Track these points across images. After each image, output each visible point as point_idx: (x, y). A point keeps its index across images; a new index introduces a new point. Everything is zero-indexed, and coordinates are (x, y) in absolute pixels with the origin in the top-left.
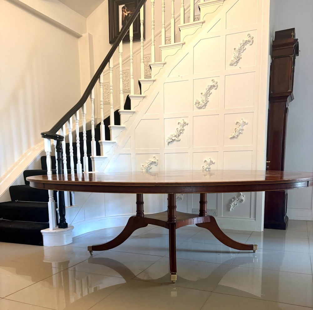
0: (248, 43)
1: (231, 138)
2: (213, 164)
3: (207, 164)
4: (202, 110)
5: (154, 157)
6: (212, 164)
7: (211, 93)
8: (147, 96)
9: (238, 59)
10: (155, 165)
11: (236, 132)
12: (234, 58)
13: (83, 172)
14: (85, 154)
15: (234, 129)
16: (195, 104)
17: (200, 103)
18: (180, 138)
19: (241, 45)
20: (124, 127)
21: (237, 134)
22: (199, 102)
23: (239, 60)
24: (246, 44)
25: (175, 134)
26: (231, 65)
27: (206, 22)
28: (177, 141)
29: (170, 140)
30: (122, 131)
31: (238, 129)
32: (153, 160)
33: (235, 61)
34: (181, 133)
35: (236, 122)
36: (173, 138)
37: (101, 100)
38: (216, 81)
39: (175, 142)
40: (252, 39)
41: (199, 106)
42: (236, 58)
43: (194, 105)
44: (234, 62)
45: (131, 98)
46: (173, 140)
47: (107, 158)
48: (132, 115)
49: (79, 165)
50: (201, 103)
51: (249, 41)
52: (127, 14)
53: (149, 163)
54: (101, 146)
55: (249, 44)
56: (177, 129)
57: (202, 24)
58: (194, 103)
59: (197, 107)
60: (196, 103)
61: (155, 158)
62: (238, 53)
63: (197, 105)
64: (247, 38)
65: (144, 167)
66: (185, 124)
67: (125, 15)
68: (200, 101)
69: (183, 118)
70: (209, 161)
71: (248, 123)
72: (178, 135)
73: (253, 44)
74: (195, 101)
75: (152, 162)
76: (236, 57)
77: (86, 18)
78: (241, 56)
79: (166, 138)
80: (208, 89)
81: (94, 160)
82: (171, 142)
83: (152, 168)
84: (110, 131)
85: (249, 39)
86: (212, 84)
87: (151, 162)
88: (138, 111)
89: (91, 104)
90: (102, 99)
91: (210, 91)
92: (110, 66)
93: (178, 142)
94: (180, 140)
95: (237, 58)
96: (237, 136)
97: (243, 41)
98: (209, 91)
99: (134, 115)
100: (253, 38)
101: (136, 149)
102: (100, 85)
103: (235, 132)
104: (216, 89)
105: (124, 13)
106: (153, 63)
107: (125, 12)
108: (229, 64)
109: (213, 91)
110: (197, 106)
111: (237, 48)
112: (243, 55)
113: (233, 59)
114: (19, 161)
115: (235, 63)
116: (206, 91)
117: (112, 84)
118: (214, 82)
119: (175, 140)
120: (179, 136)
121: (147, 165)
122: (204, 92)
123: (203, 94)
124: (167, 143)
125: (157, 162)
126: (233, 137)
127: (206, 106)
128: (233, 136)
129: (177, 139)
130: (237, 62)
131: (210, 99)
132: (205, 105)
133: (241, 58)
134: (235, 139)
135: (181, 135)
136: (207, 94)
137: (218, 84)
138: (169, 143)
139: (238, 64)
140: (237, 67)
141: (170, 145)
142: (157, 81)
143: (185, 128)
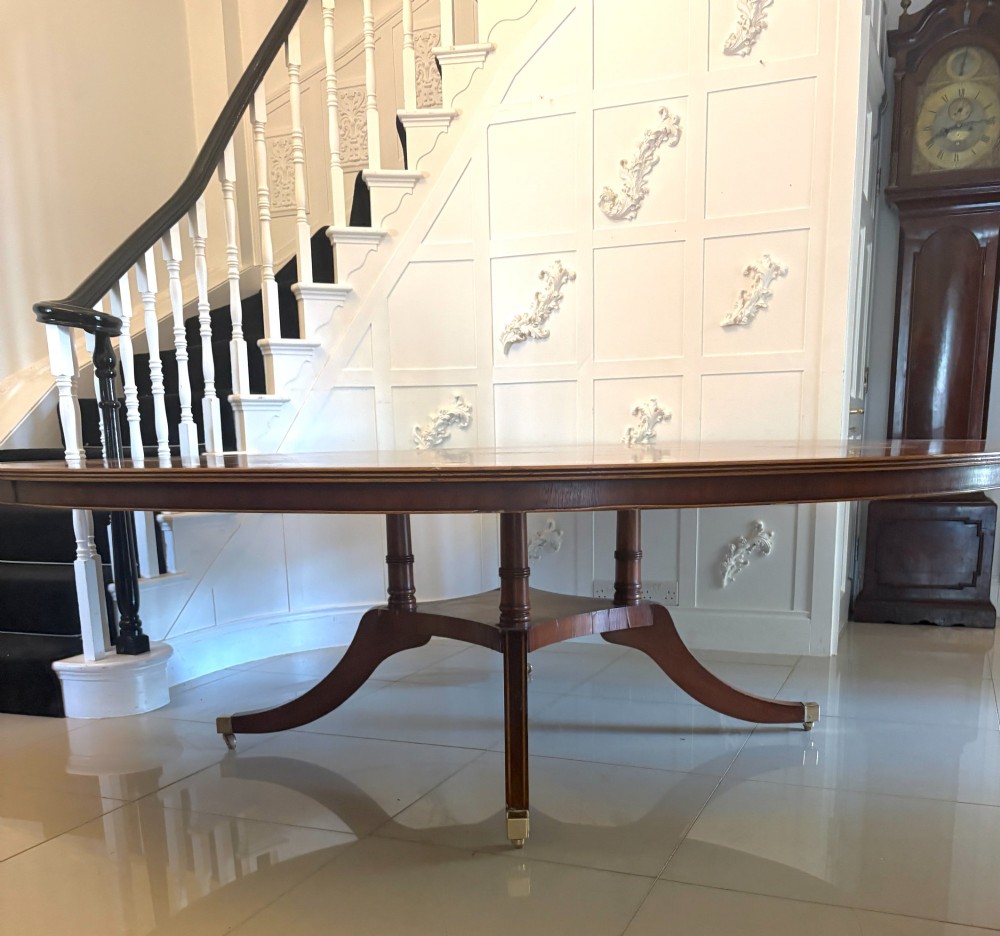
1: (728, 327)
2: (663, 422)
3: (644, 422)
4: (625, 225)
5: (458, 398)
6: (661, 420)
7: (655, 159)
8: (429, 175)
9: (753, 30)
10: (463, 428)
11: (744, 303)
12: (740, 27)
13: (205, 451)
14: (210, 387)
15: (739, 294)
16: (600, 204)
17: (617, 200)
18: (548, 326)
20: (348, 291)
21: (747, 312)
22: (615, 197)
23: (757, 33)
25: (531, 314)
26: (729, 52)
28: (538, 338)
29: (513, 337)
30: (341, 303)
31: (753, 292)
32: (454, 409)
33: (744, 36)
34: (551, 309)
35: (746, 268)
36: (525, 329)
37: (260, 187)
38: (674, 112)
39: (530, 344)
41: (614, 212)
42: (747, 26)
43: (596, 205)
44: (740, 41)
45: (369, 184)
46: (522, 335)
47: (288, 401)
48: (374, 247)
49: (187, 427)
50: (621, 197)
53: (440, 421)
54: (265, 359)
56: (537, 294)
58: (598, 200)
59: (607, 215)
60: (603, 200)
61: (459, 402)
62: (755, 6)
63: (608, 205)
65: (424, 433)
66: (565, 277)
68: (615, 192)
69: (557, 257)
70: (649, 411)
71: (787, 271)
72: (542, 316)
74: (599, 192)
75: (452, 415)
76: (748, 23)
78: (765, 20)
79: (499, 330)
80: (645, 146)
81: (241, 411)
82: (518, 341)
83: (449, 436)
84: (299, 304)
86: (659, 124)
87: (447, 417)
88: (396, 233)
89: (226, 204)
90: (263, 185)
91: (652, 155)
92: (291, 61)
93: (542, 343)
94: (546, 337)
95: (751, 26)
96: (750, 318)
98: (649, 153)
99: (384, 245)
101: (393, 369)
102: (256, 133)
103: (740, 305)
104: (674, 145)
106: (448, 50)
108: (722, 49)
109: (663, 151)
110: (607, 209)
112: (772, 15)
113: (734, 28)
115: (742, 46)
116: (638, 155)
117: (300, 130)
118: (667, 117)
119: (530, 334)
120: (544, 319)
121: (432, 426)
122: (632, 155)
123: (629, 166)
124: (500, 347)
125: (468, 414)
126: (735, 324)
127: (640, 212)
128: (735, 320)
129: (536, 330)
130: (751, 42)
131: (653, 182)
132: (636, 207)
133: (766, 27)
134: (741, 330)
135: (553, 315)
136: (641, 164)
137: (681, 124)
138: (509, 346)
139: (754, 49)
140: (752, 61)
141: (512, 352)
142: (462, 117)
143: (564, 290)
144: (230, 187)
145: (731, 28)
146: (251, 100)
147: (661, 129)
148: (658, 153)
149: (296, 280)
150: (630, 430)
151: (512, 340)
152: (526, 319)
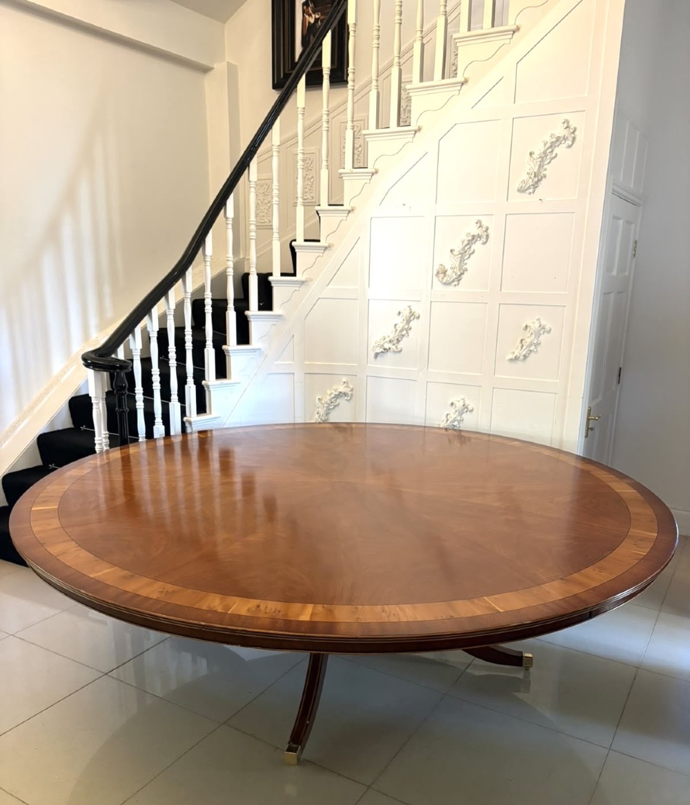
0: (563, 142)
1: (511, 360)
2: (468, 413)
3: (456, 411)
4: (451, 288)
5: (344, 382)
6: (467, 411)
7: (472, 251)
8: (333, 245)
9: (536, 179)
10: (347, 400)
11: (522, 347)
12: (527, 176)
13: (186, 416)
14: (190, 380)
15: (519, 341)
16: (436, 275)
17: (447, 273)
18: (400, 345)
19: (547, 146)
20: (280, 316)
21: (524, 353)
22: (446, 271)
23: (539, 180)
24: (557, 144)
25: (391, 337)
26: (521, 190)
27: (469, 82)
28: (395, 352)
29: (379, 350)
30: (275, 323)
31: (528, 341)
32: (342, 389)
33: (531, 182)
34: (403, 336)
35: (524, 325)
36: (387, 346)
37: (228, 256)
38: (485, 224)
39: (389, 354)
40: (573, 133)
41: (445, 280)
42: (533, 176)
43: (434, 276)
44: (528, 186)
46: (385, 349)
47: (239, 383)
48: (297, 289)
49: (175, 406)
50: (449, 272)
51: (565, 139)
52: (312, 21)
53: (333, 396)
54: (227, 357)
55: (565, 145)
56: (396, 325)
57: (461, 86)
58: (435, 273)
59: (441, 282)
60: (438, 273)
61: (345, 385)
62: (539, 163)
63: (441, 276)
64: (560, 131)
65: (323, 402)
66: (412, 316)
67: (309, 22)
68: (447, 268)
69: (410, 303)
70: (459, 405)
71: (550, 330)
72: (397, 339)
73: (574, 145)
74: (437, 267)
75: (340, 393)
76: (533, 175)
77: (225, 23)
78: (545, 172)
79: (372, 344)
80: (466, 242)
81: (209, 391)
82: (382, 352)
83: (339, 404)
84: (250, 323)
85: (565, 133)
86: (475, 231)
87: (337, 393)
88: (311, 280)
91: (470, 248)
93: (397, 355)
94: (401, 351)
95: (535, 176)
96: (525, 357)
97: (552, 136)
98: (468, 247)
99: (303, 288)
100: (575, 129)
101: (306, 363)
102: (227, 224)
103: (520, 348)
104: (484, 243)
105: (307, 16)
106: (348, 171)
107: (310, 15)
108: (516, 189)
109: (477, 246)
110: (440, 278)
111: (538, 152)
112: (549, 169)
113: (525, 177)
114: (64, 372)
115: (529, 188)
116: (461, 248)
118: (480, 226)
119: (390, 349)
120: (398, 341)
121: (328, 398)
122: (458, 247)
123: (456, 253)
124: (372, 355)
125: (350, 393)
126: (516, 359)
127: (461, 281)
128: (516, 357)
129: (394, 347)
130: (535, 185)
131: (470, 263)
132: (459, 278)
133: (545, 177)
134: (520, 363)
135: (404, 339)
136: (462, 254)
137: (489, 232)
138: (376, 355)
139: (537, 190)
140: (534, 198)
141: (379, 358)
142: (355, 211)
143: (413, 324)
144: (208, 259)
145: (523, 176)
146: (225, 204)
147: (476, 234)
148: (474, 247)
149: (248, 309)
150: (447, 415)
151: (378, 352)
152: (387, 339)
